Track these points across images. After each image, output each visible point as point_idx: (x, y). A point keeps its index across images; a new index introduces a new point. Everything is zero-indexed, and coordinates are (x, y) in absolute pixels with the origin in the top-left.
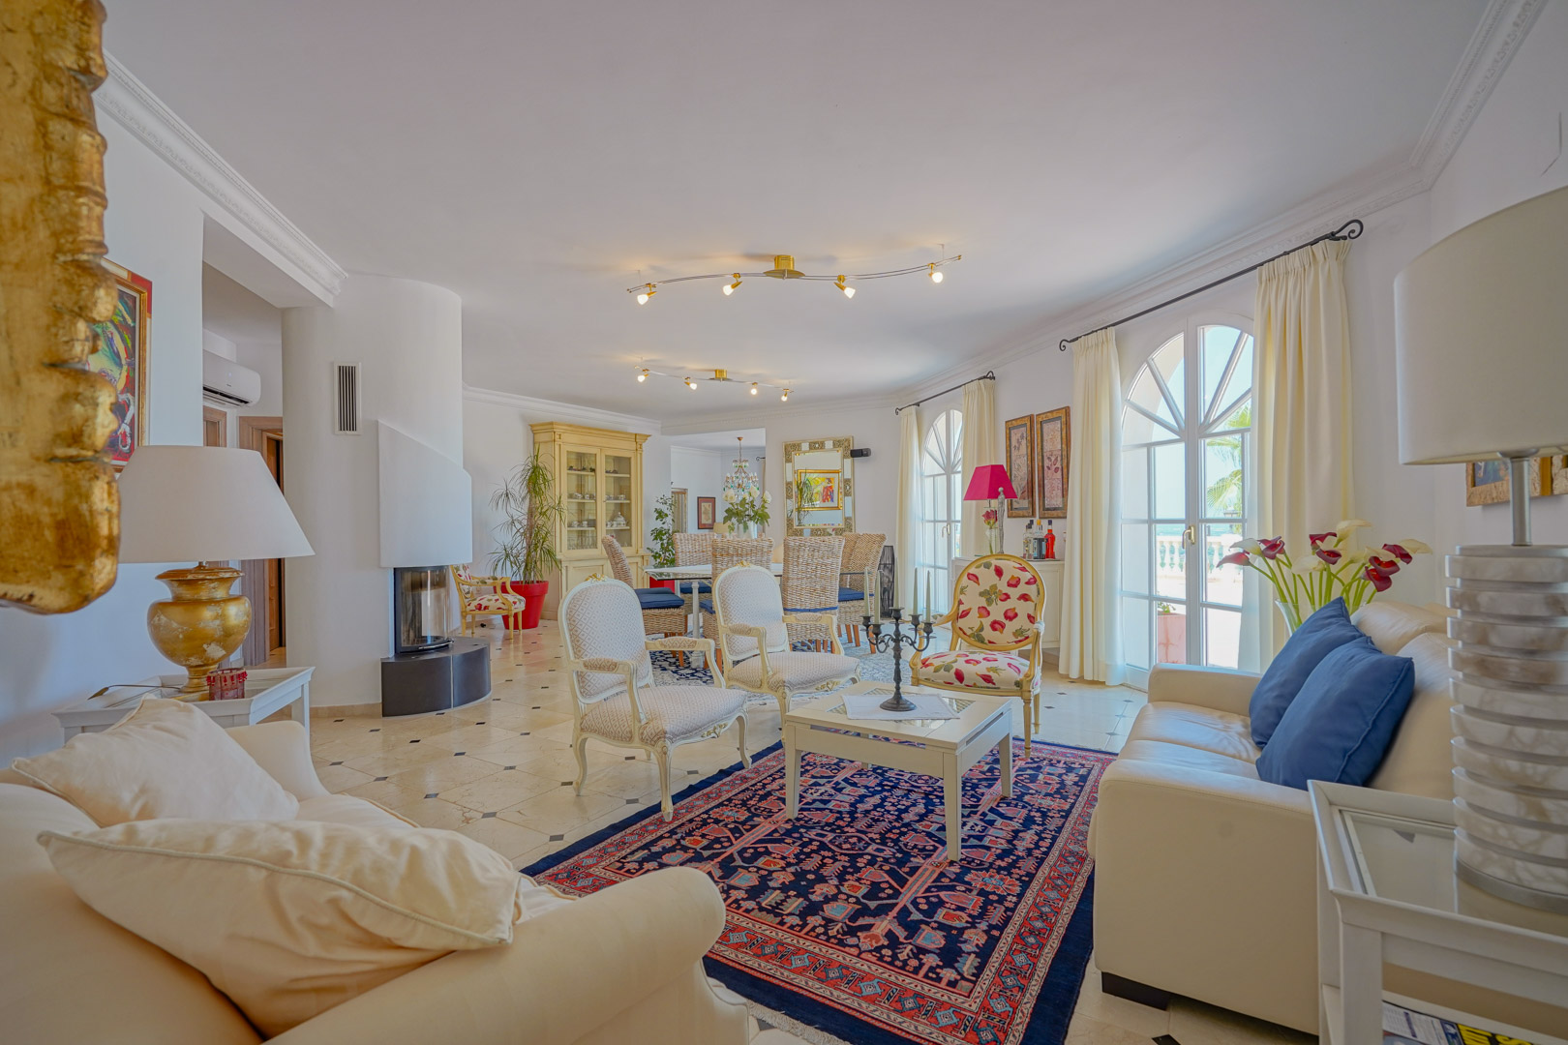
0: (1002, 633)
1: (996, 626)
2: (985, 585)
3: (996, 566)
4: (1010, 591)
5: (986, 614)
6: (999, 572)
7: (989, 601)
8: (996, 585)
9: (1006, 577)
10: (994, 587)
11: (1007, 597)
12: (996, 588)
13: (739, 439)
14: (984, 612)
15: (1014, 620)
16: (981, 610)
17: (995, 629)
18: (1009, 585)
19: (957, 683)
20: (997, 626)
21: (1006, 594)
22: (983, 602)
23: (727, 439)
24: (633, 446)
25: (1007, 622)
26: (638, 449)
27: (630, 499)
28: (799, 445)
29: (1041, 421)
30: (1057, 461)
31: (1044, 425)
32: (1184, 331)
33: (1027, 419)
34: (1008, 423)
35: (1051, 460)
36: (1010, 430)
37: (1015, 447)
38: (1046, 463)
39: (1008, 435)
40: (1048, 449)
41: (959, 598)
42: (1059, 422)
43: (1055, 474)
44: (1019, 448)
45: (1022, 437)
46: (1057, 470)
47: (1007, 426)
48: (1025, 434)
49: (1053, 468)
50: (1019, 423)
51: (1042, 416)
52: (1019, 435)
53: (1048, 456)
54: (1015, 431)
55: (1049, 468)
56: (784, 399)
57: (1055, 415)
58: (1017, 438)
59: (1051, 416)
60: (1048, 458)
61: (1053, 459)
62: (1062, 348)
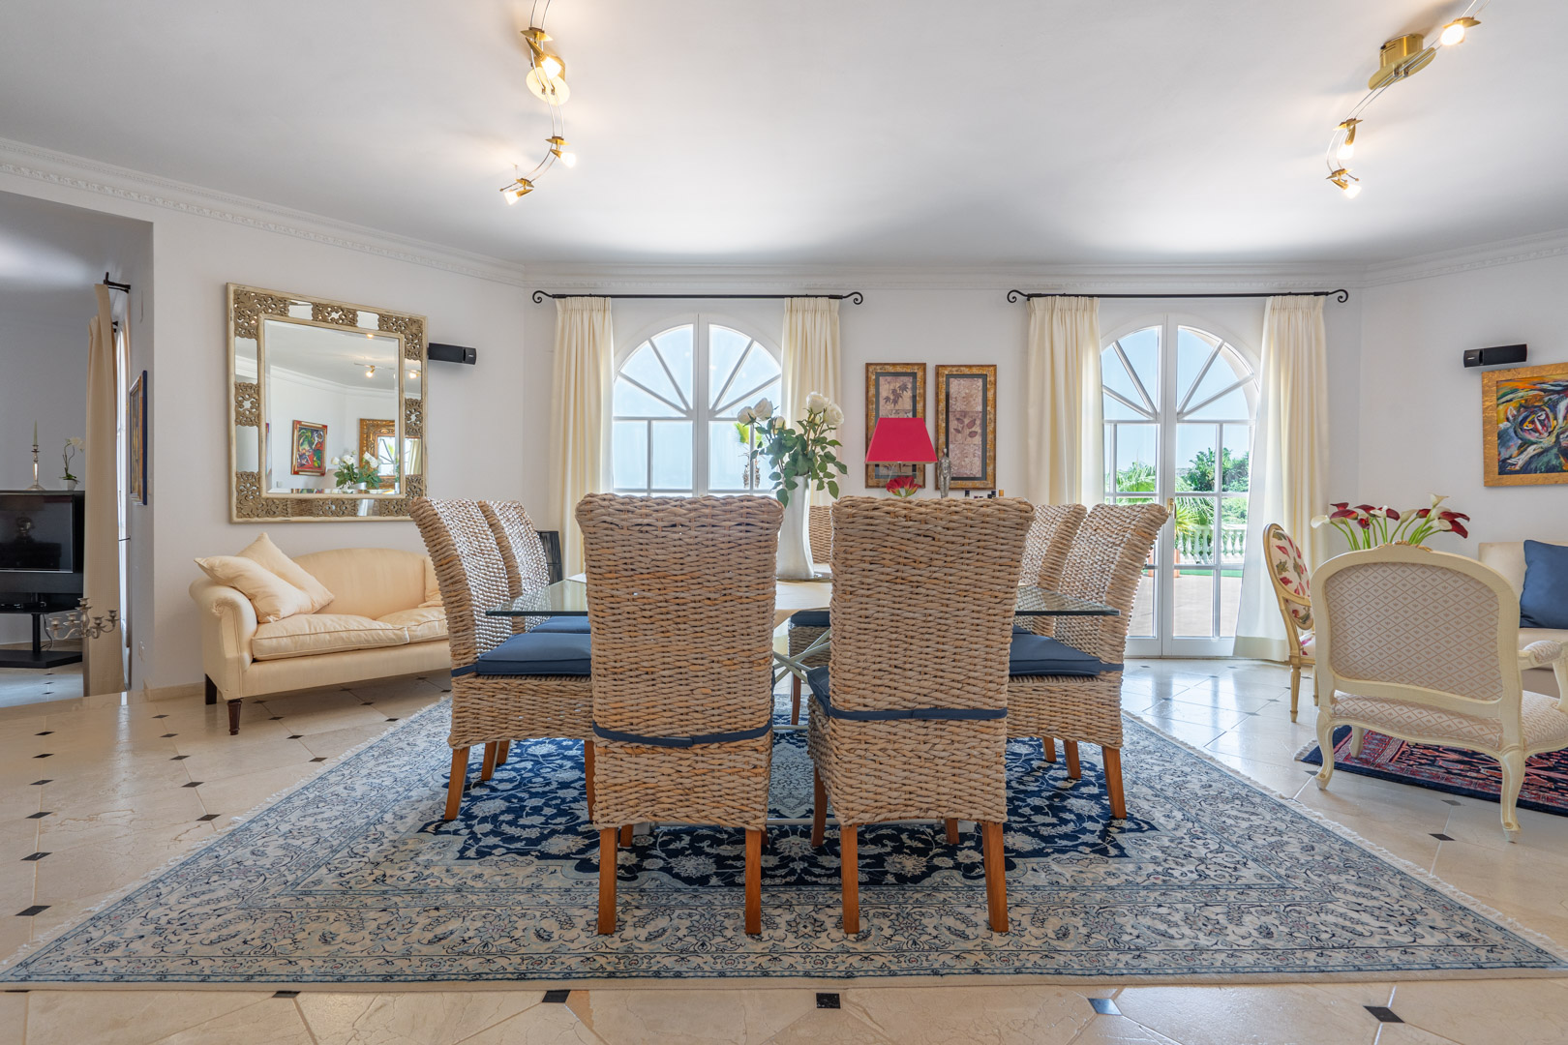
7: (1299, 576)
8: (1295, 557)
12: (1296, 561)
29: (947, 374)
30: (974, 424)
31: (952, 380)
32: (1162, 324)
33: (916, 367)
34: (873, 367)
35: (963, 422)
36: (875, 373)
37: (887, 399)
38: (953, 424)
39: (872, 383)
40: (958, 409)
41: (1281, 577)
42: (980, 380)
43: (969, 439)
44: (895, 402)
45: (904, 388)
46: (972, 434)
47: (871, 370)
48: (910, 386)
49: (967, 431)
50: (899, 369)
51: (949, 368)
52: (898, 385)
53: (958, 416)
54: (889, 378)
55: (958, 431)
56: (511, 198)
57: (975, 371)
58: (892, 387)
59: (966, 371)
60: (958, 419)
61: (966, 421)
62: (1011, 299)
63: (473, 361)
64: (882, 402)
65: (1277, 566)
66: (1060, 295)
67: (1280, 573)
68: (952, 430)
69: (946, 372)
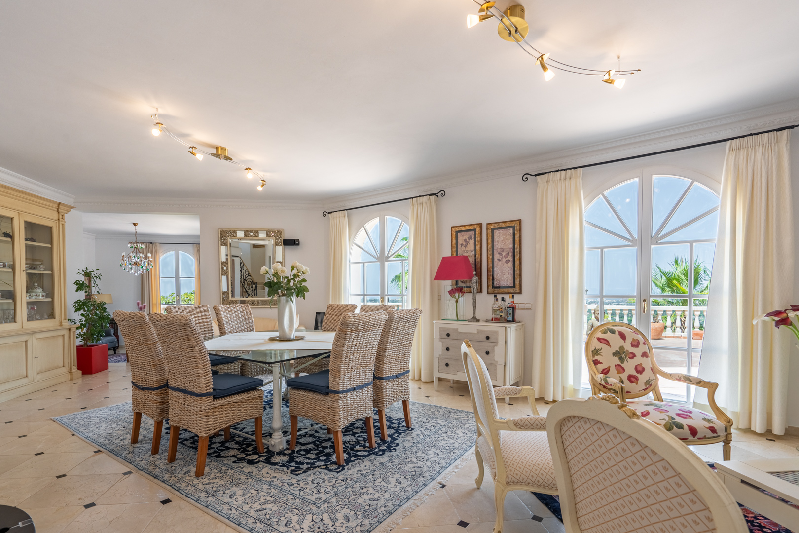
0: (637, 384)
1: (631, 379)
2: (615, 347)
3: (619, 332)
4: (634, 350)
5: (622, 370)
6: (623, 336)
7: (622, 360)
8: (623, 346)
9: (629, 340)
10: (622, 348)
11: (633, 356)
12: (624, 349)
13: (135, 224)
14: (620, 369)
15: (643, 373)
16: (618, 367)
17: (631, 382)
18: (633, 346)
19: (691, 438)
20: (633, 379)
21: (632, 353)
22: (616, 361)
23: (122, 223)
24: (55, 215)
25: (638, 375)
26: (60, 218)
27: (52, 270)
28: (235, 232)
29: (494, 228)
30: (508, 255)
31: (495, 231)
32: (639, 177)
33: (476, 226)
34: (454, 228)
35: (502, 255)
36: (457, 232)
37: (462, 245)
38: (496, 256)
39: (454, 237)
40: (499, 247)
41: (594, 359)
42: (512, 229)
43: (505, 264)
44: (466, 246)
45: (470, 238)
46: (507, 262)
47: (453, 230)
48: (473, 237)
49: (504, 260)
50: (467, 228)
51: (493, 225)
52: (467, 237)
53: (499, 252)
54: (462, 233)
55: (499, 260)
56: (260, 188)
57: (508, 224)
58: (464, 238)
59: (503, 225)
60: (499, 253)
61: (504, 254)
62: (525, 179)
63: (298, 244)
64: (459, 246)
65: (592, 352)
66: (553, 172)
67: (593, 356)
68: (496, 260)
69: (492, 227)
